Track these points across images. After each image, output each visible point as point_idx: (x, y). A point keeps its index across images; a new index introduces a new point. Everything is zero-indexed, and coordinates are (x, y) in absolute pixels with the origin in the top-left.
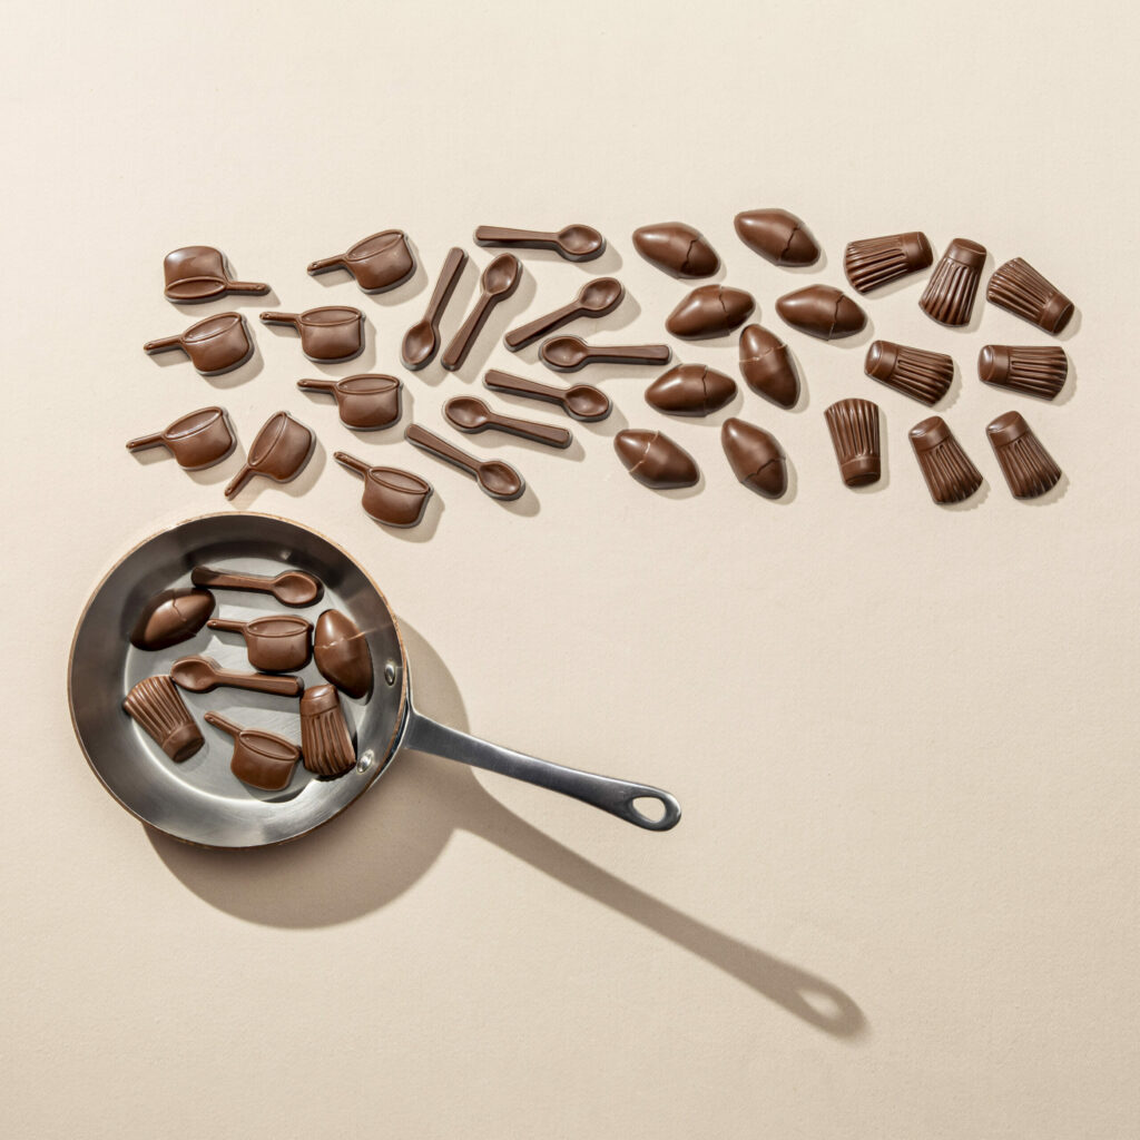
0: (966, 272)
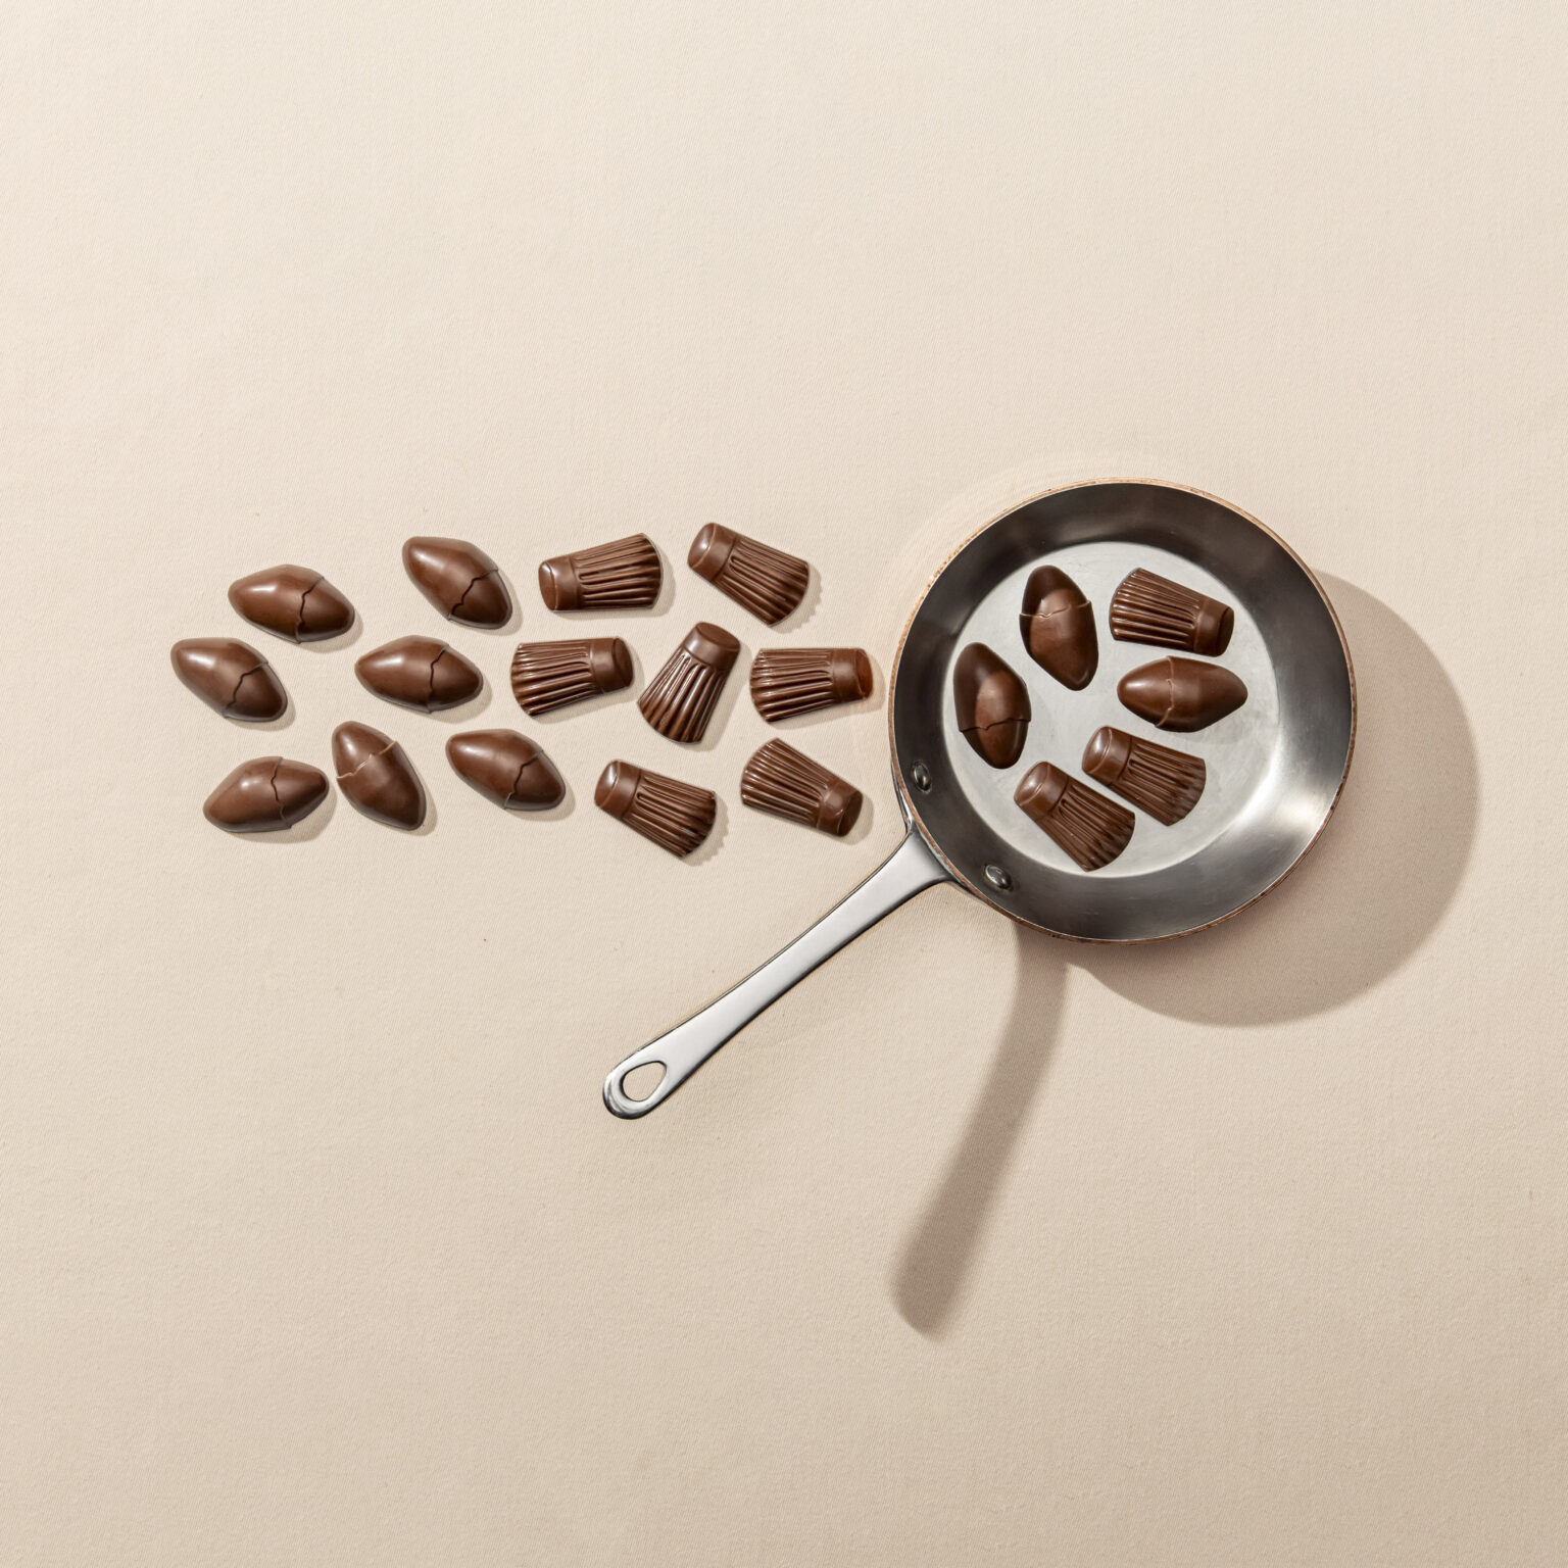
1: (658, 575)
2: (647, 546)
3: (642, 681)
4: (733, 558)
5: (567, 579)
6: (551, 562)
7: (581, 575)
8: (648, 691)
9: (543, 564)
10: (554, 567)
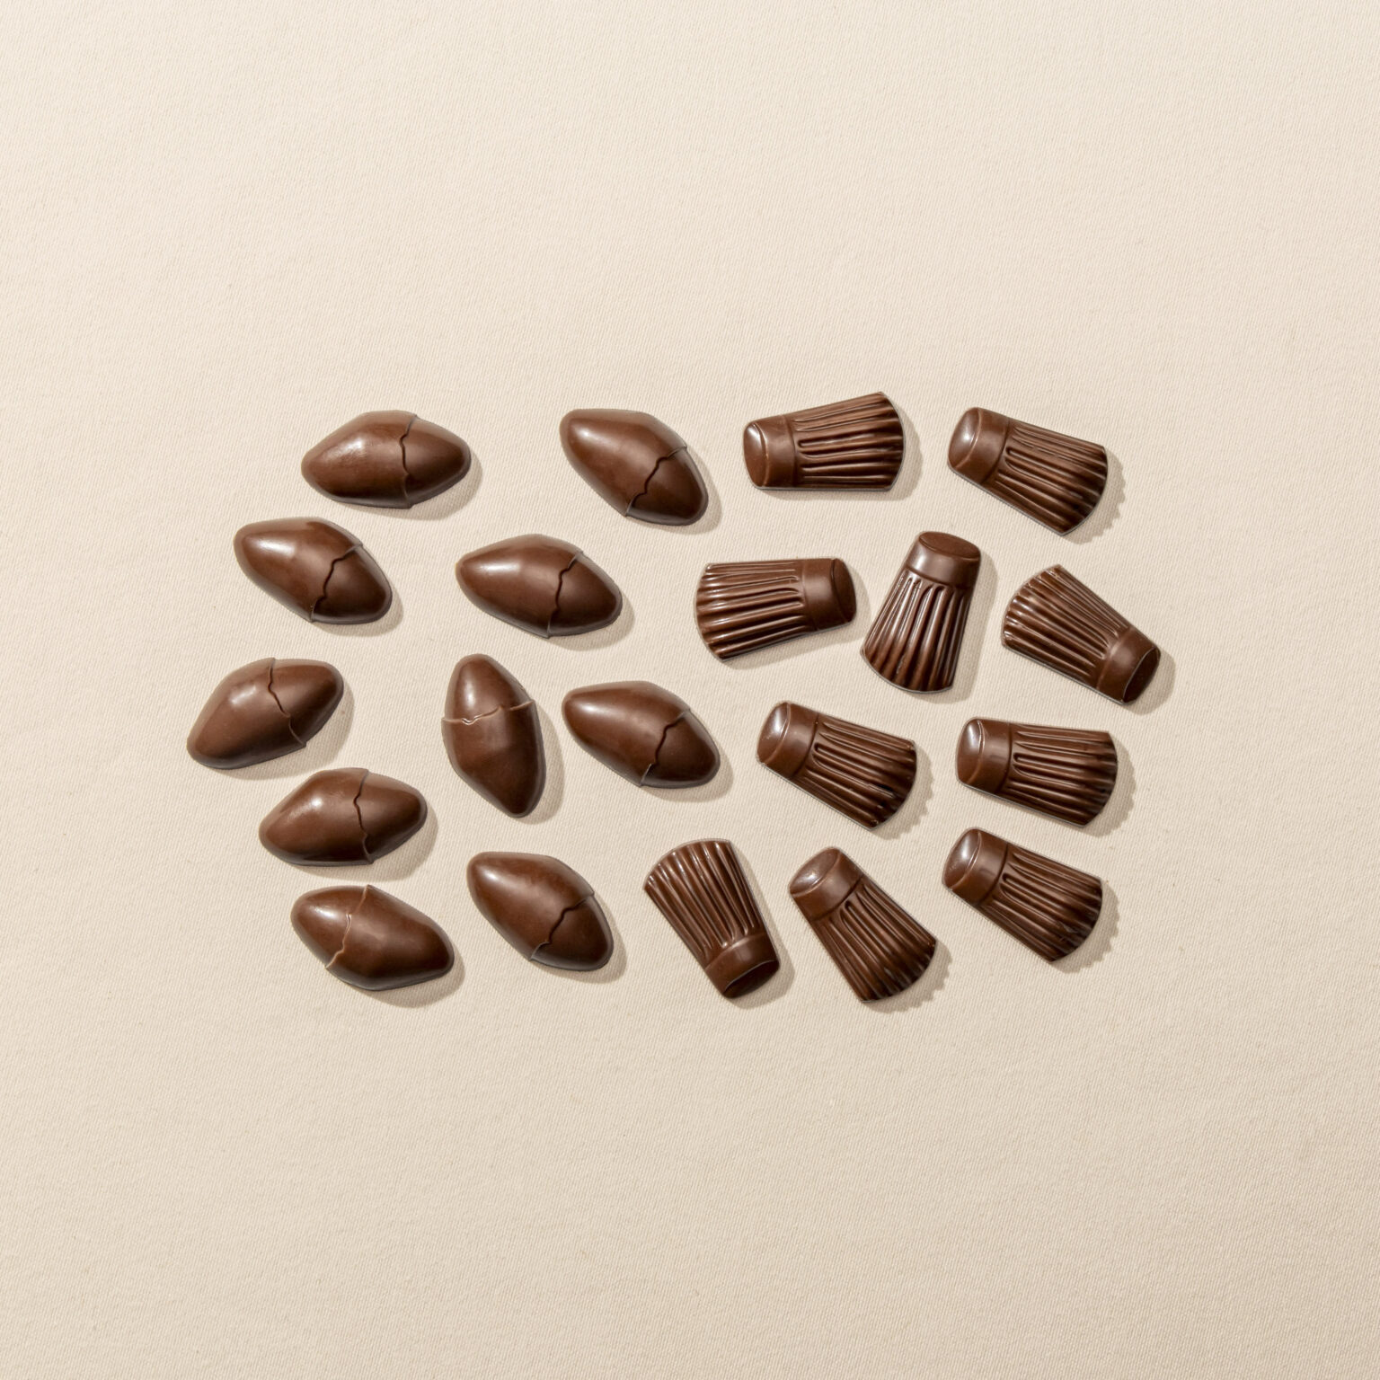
0: (942, 596)
1: (900, 446)
2: (888, 408)
3: (868, 612)
4: (1009, 450)
5: (781, 445)
6: (762, 424)
7: (800, 442)
8: (874, 633)
9: (751, 425)
10: (766, 431)
